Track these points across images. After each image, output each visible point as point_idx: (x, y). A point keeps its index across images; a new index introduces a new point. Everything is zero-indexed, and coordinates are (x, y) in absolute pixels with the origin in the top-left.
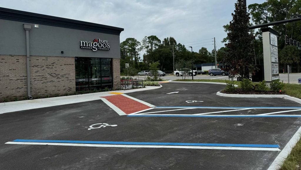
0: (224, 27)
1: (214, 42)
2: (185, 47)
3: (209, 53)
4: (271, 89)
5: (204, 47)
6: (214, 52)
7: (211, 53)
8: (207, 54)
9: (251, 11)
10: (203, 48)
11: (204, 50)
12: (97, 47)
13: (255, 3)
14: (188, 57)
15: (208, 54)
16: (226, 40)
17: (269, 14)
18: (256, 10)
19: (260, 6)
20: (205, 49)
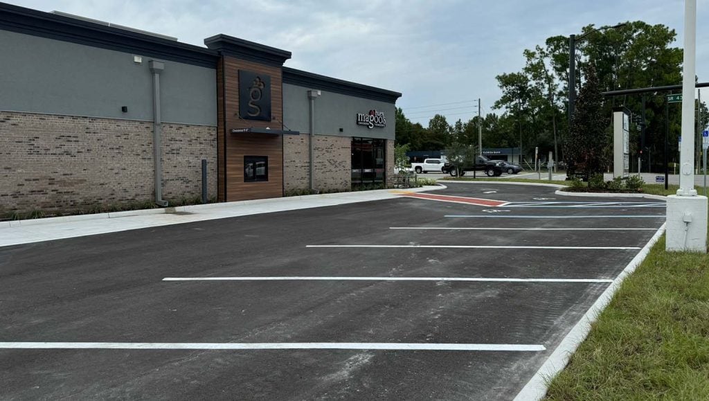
0: (499, 78)
1: (478, 108)
2: (403, 112)
3: (451, 129)
4: (627, 187)
5: (441, 114)
6: (459, 124)
7: (454, 127)
8: (445, 129)
9: (552, 49)
10: (437, 117)
11: (439, 121)
12: (373, 122)
13: (559, 35)
14: (410, 136)
15: (448, 130)
16: (500, 105)
17: (584, 59)
18: (560, 48)
19: (567, 41)
20: (443, 119)
